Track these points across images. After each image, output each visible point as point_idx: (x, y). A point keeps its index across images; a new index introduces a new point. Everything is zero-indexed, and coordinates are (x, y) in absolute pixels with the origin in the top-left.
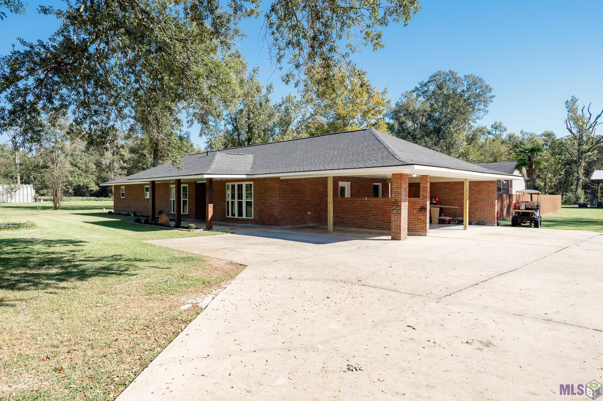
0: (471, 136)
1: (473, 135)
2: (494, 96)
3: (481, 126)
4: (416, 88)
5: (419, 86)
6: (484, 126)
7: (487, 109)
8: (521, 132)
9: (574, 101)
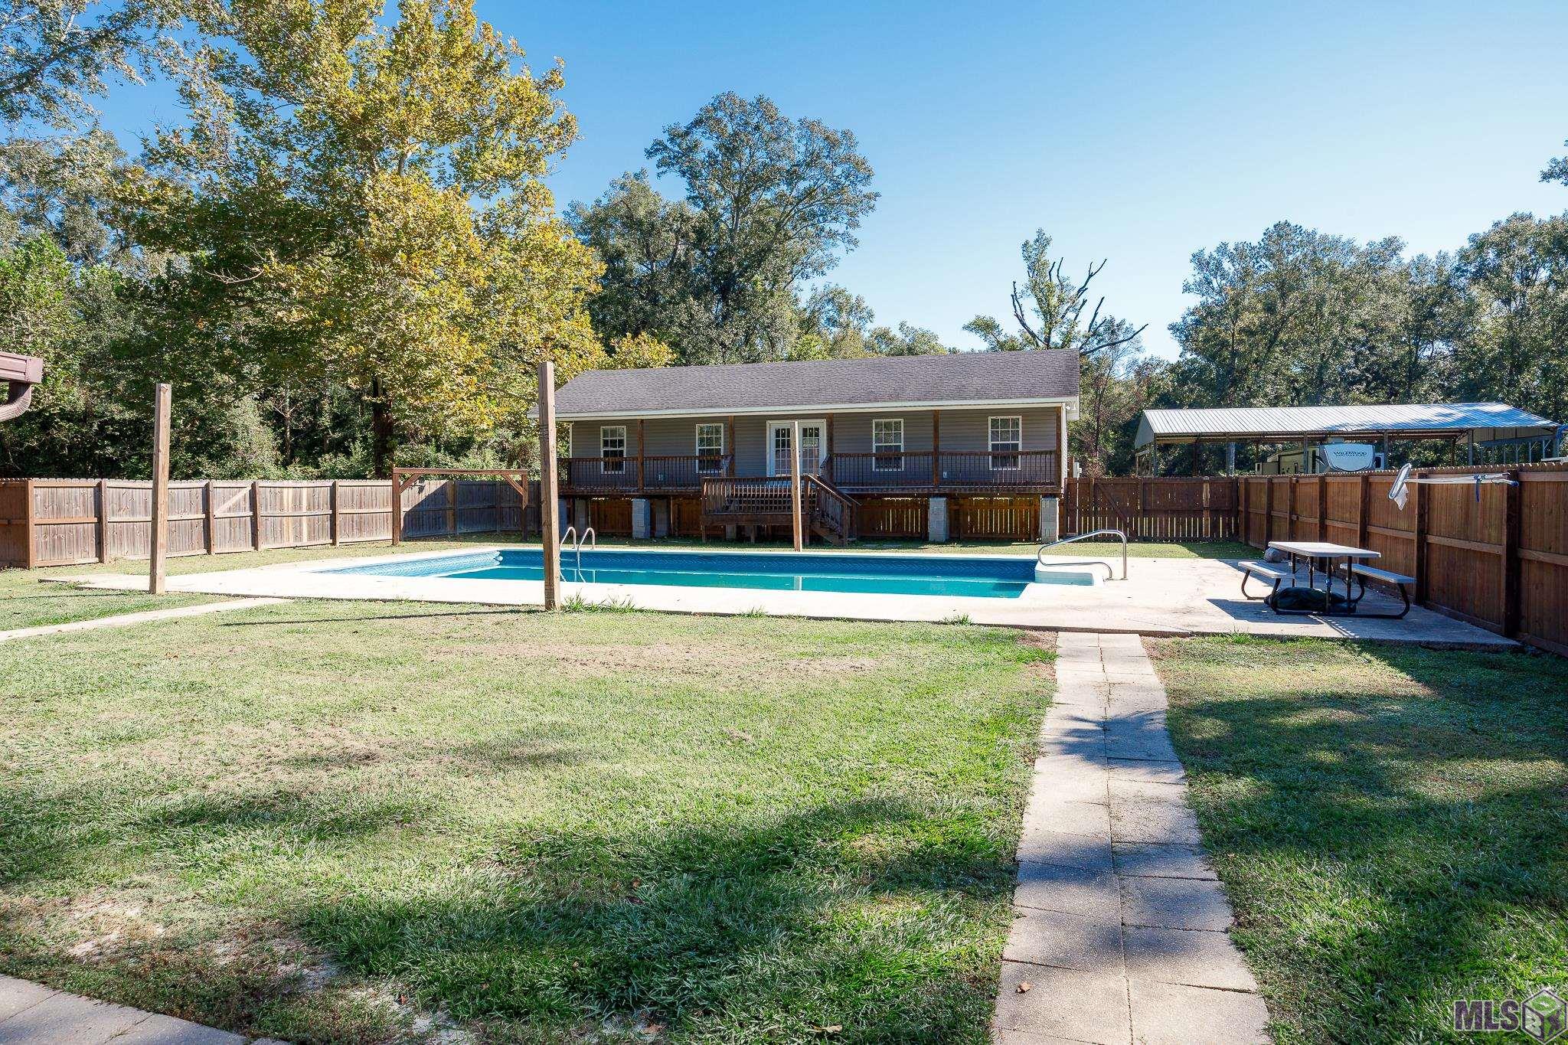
0: (807, 315)
1: (813, 312)
2: (877, 195)
3: (832, 286)
4: (659, 143)
5: (665, 138)
6: (842, 287)
7: (854, 233)
8: (902, 325)
9: (1042, 242)
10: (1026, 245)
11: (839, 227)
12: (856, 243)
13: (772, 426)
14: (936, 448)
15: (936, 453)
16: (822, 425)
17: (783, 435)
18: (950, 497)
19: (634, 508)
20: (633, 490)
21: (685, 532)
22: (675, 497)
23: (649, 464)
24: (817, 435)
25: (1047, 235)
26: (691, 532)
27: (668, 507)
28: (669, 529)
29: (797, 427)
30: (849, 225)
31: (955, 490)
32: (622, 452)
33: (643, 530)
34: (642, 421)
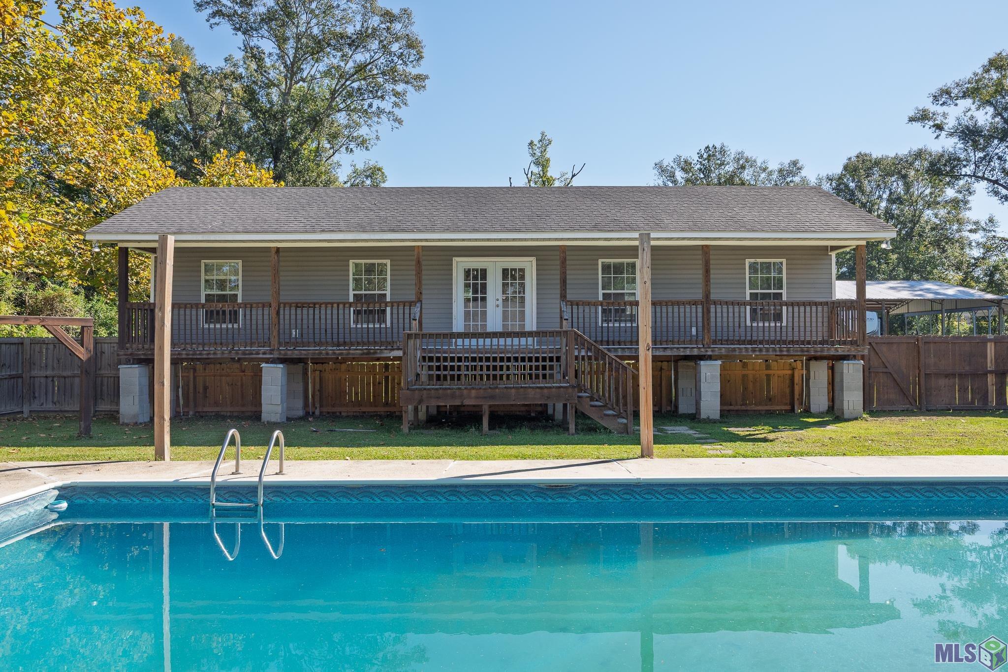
9: (545, 142)
10: (531, 144)
11: (386, 105)
12: (400, 122)
13: (460, 265)
14: (707, 295)
15: (707, 302)
16: (529, 265)
17: (475, 278)
18: (726, 358)
19: (265, 378)
20: (262, 351)
21: (331, 410)
22: (316, 362)
23: (286, 313)
24: (522, 277)
25: (548, 137)
26: (337, 409)
27: (305, 373)
28: (306, 405)
29: (494, 266)
30: (396, 105)
31: (734, 350)
32: (236, 295)
33: (279, 409)
34: (278, 250)
